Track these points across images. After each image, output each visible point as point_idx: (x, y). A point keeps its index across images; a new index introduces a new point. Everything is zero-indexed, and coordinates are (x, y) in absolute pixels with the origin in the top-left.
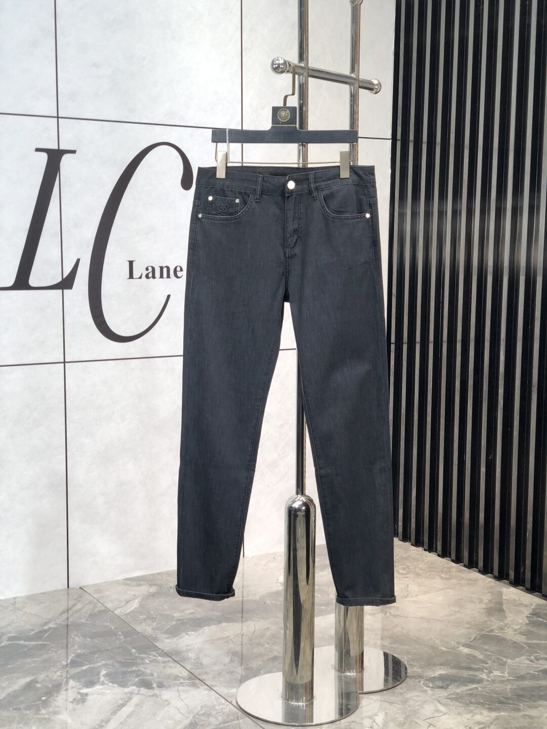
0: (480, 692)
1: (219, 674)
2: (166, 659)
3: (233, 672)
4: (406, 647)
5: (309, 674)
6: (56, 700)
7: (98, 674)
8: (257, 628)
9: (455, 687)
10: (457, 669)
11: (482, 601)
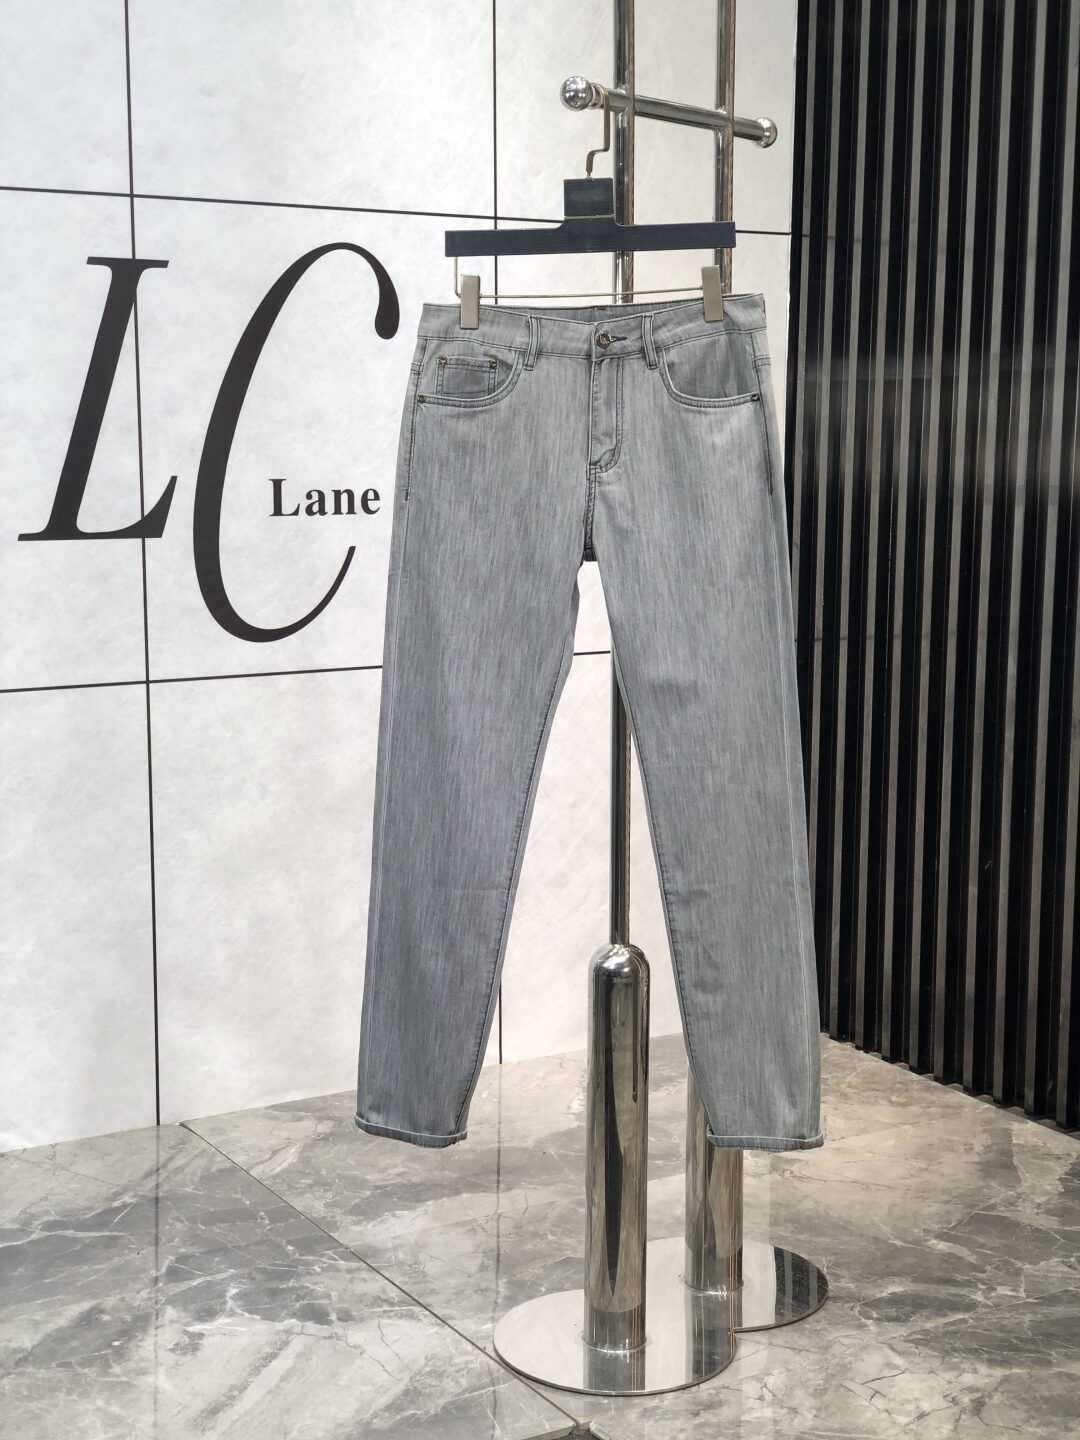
0: (970, 1327)
1: (459, 1293)
2: (355, 1265)
3: (486, 1290)
4: (823, 1239)
5: (637, 1294)
6: (141, 1346)
7: (222, 1295)
8: (530, 1204)
9: (924, 1318)
10: (928, 1283)
11: (972, 1149)
